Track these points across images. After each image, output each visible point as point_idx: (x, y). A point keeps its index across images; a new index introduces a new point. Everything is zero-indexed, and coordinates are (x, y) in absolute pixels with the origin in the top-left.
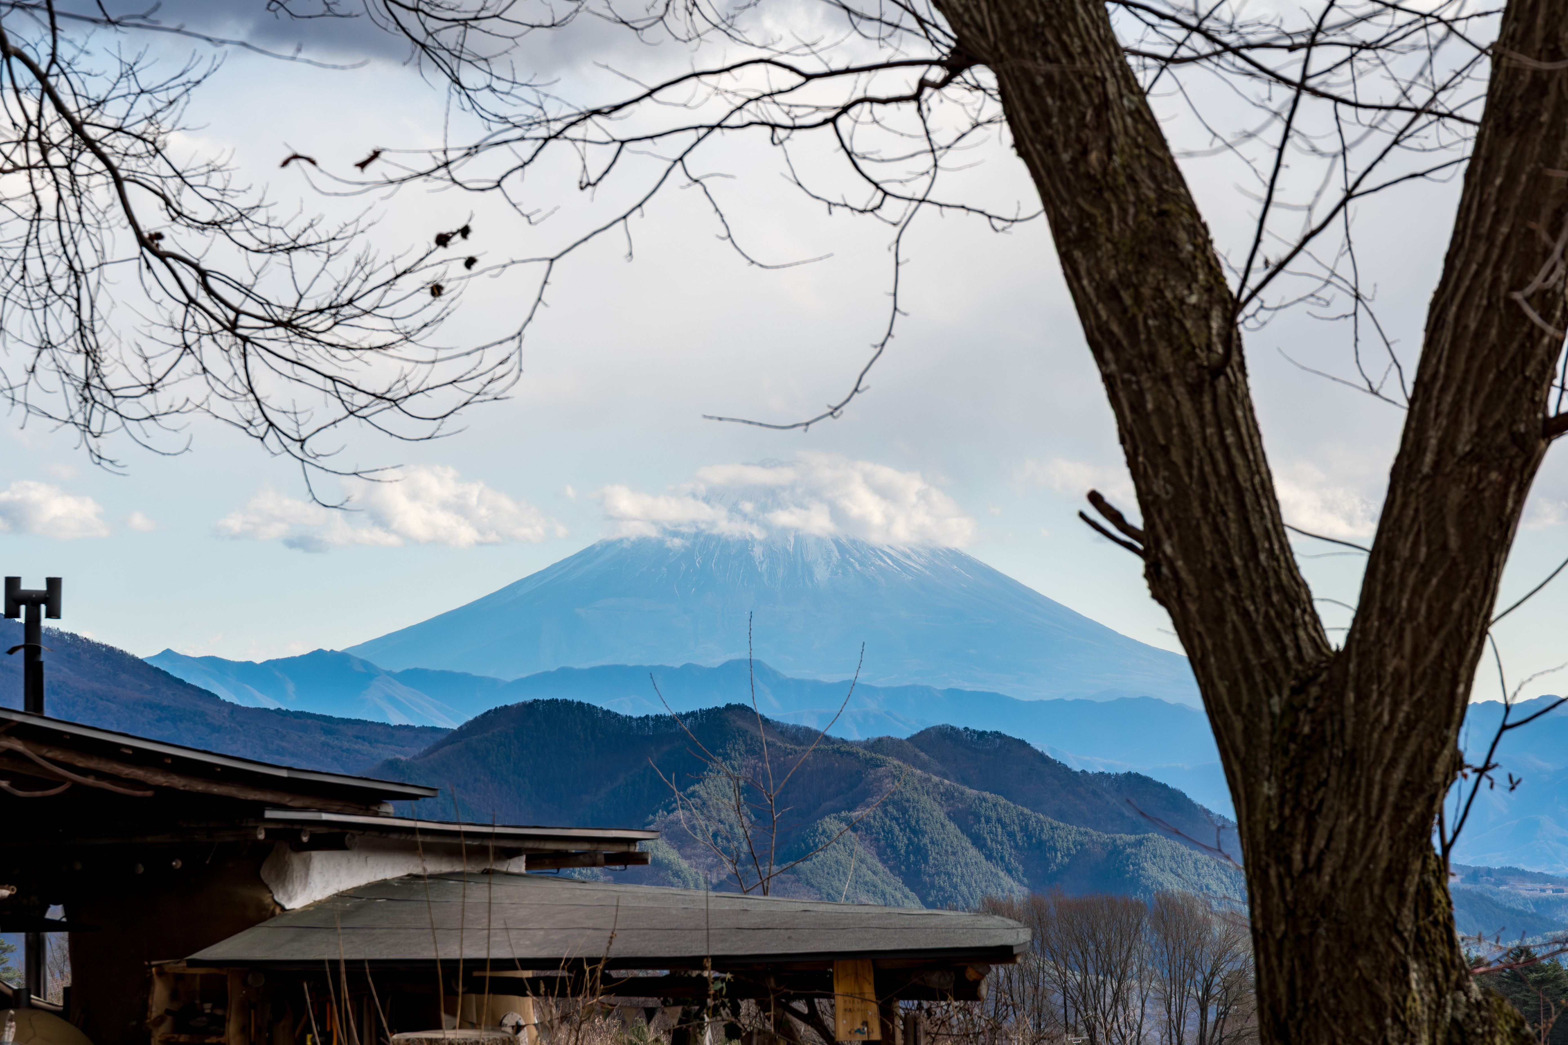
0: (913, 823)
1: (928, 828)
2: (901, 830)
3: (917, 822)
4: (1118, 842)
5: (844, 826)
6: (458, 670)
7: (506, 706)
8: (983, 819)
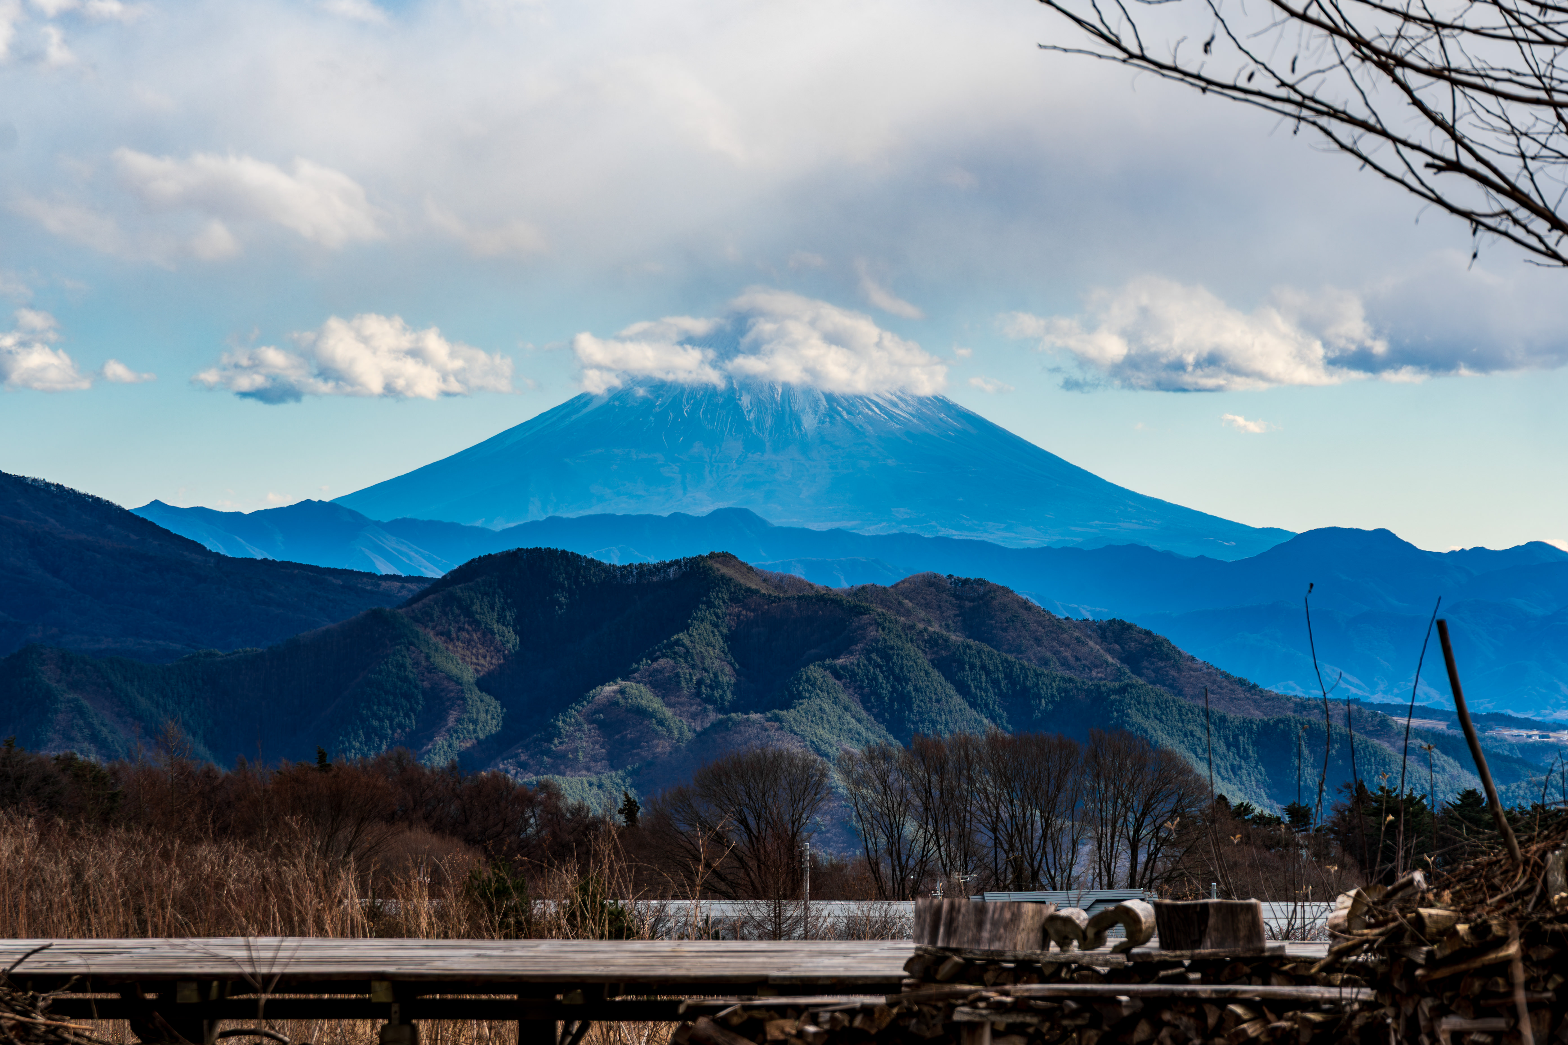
0: (897, 671)
1: (911, 675)
2: (885, 677)
3: (901, 669)
4: (1103, 689)
5: (827, 673)
6: (446, 520)
7: (490, 555)
8: (967, 667)
